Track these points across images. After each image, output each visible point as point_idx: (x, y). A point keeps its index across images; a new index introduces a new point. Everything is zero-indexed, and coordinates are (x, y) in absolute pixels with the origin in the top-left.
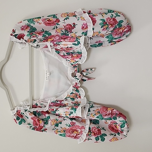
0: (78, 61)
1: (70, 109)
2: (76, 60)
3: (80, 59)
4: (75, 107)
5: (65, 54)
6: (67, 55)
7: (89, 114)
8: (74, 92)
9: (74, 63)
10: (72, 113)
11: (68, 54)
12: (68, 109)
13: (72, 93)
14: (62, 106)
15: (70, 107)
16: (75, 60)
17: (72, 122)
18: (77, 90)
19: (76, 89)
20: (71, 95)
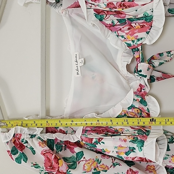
0: (142, 39)
1: (128, 142)
2: (137, 36)
3: (148, 33)
4: (141, 138)
5: (116, 22)
6: (119, 23)
7: (168, 155)
8: (137, 105)
9: (133, 41)
10: (132, 150)
11: (122, 22)
12: (125, 141)
13: (132, 107)
14: (109, 133)
15: (129, 136)
16: (135, 35)
17: (131, 170)
18: (143, 102)
19: (140, 99)
20: (130, 110)
